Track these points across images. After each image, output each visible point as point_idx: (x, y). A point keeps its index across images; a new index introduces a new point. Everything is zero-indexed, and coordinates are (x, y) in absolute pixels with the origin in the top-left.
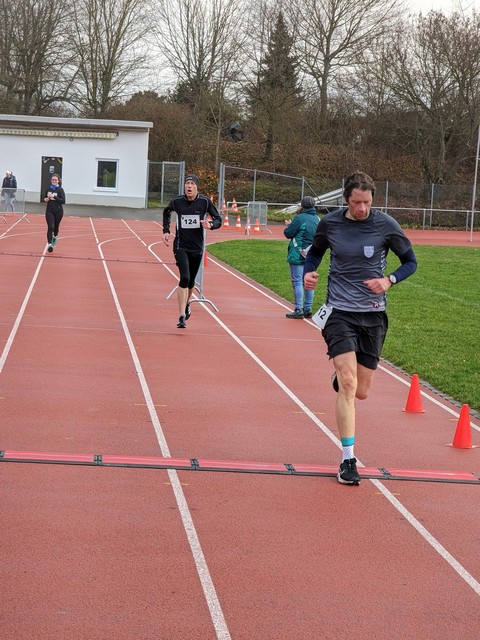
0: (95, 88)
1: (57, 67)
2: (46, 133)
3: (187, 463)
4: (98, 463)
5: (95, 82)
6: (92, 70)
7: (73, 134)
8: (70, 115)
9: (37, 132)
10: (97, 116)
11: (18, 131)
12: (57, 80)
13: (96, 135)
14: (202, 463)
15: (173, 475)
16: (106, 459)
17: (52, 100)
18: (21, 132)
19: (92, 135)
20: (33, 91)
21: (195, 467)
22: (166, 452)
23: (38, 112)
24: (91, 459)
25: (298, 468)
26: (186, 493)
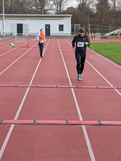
1: (48, 2)
6: (57, 2)
7: (53, 18)
9: (44, 18)
12: (48, 5)
13: (58, 18)
14: (79, 87)
16: (58, 86)
17: (47, 10)
22: (71, 85)
26: (75, 92)
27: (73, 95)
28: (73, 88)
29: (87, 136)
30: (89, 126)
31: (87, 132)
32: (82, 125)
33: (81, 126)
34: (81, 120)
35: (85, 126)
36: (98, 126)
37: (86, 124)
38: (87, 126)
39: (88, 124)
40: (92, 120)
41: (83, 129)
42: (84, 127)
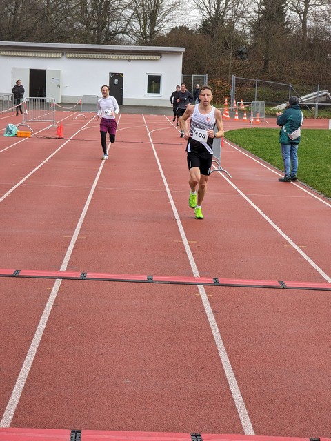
0: (145, 24)
1: (119, 11)
2: (112, 57)
3: (211, 281)
4: (150, 281)
5: (145, 21)
6: (143, 12)
8: (129, 43)
10: (147, 44)
11: (93, 56)
12: (119, 20)
13: (147, 57)
14: (222, 281)
15: (201, 289)
16: (155, 278)
17: (116, 34)
18: (95, 56)
19: (144, 57)
20: (103, 28)
21: (217, 284)
22: (196, 274)
23: (106, 42)
24: (145, 278)
25: (288, 284)
26: (210, 301)
34: (246, 432)
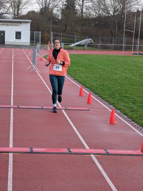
7: (8, 24)
13: (15, 24)
17: (3, 14)
22: (12, 104)
26: (14, 113)
27: (10, 117)
28: (13, 108)
29: (12, 166)
30: (18, 154)
31: (13, 161)
32: (10, 153)
33: (8, 154)
34: (10, 147)
35: (13, 154)
36: (28, 154)
37: (15, 152)
38: (16, 154)
39: (18, 152)
40: (23, 147)
41: (9, 158)
42: (11, 155)
